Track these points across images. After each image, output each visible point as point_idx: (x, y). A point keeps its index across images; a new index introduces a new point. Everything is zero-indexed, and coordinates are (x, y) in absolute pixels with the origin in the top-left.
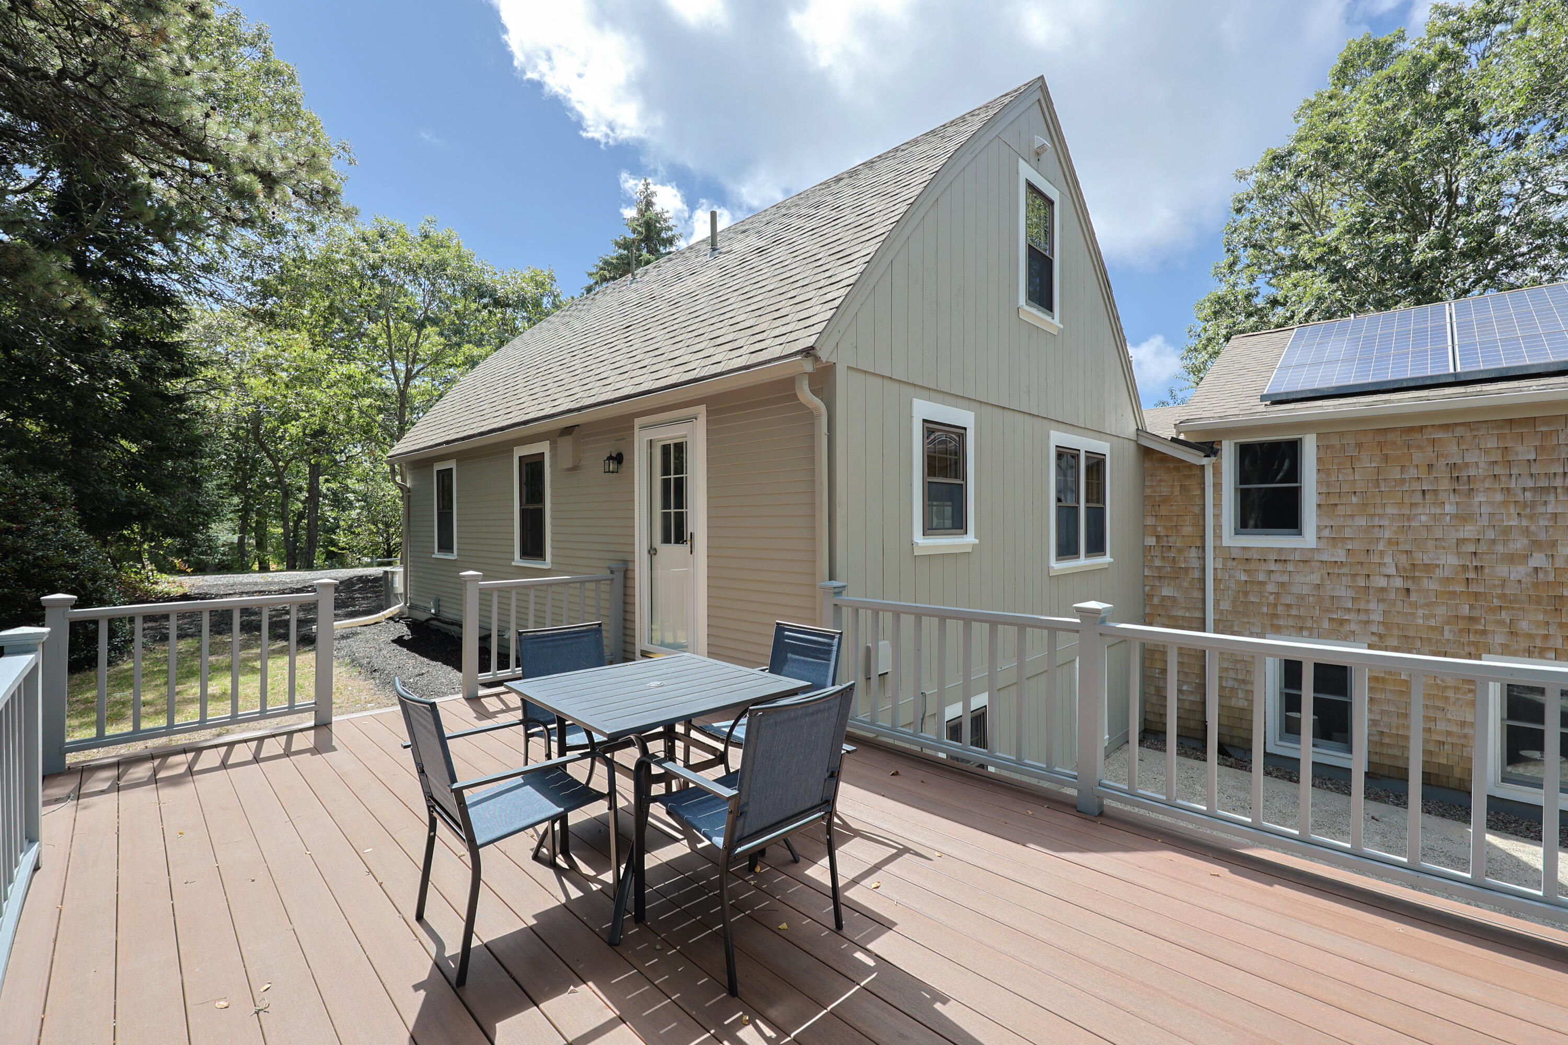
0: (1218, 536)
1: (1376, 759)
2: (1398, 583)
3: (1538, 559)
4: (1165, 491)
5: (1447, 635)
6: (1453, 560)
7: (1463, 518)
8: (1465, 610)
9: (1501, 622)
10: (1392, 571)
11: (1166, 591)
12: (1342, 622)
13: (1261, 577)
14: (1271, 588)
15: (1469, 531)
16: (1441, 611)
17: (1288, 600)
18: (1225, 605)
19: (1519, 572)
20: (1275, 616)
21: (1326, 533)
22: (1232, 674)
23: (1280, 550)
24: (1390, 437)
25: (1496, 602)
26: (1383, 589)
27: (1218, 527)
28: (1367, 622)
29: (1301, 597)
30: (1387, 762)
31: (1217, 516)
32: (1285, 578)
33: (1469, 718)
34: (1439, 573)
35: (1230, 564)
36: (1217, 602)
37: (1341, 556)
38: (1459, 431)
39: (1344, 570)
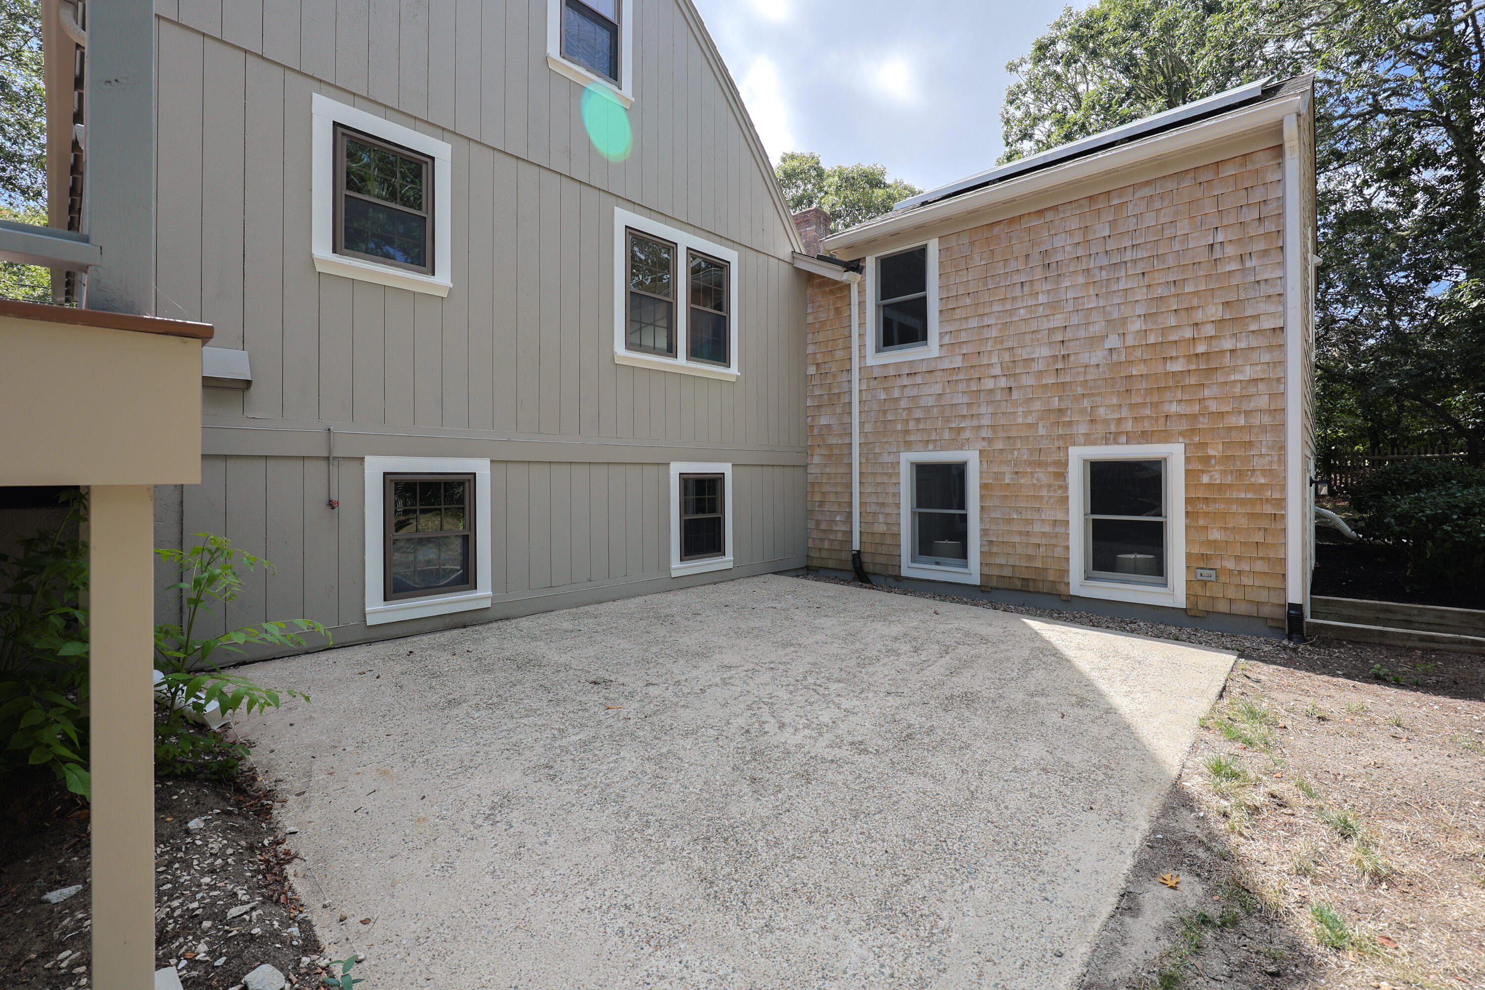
0: (862, 357)
1: (987, 571)
2: (1003, 383)
3: (1113, 341)
4: (823, 316)
5: (1042, 431)
6: (1045, 352)
7: (1054, 306)
8: (1055, 403)
9: (1083, 411)
10: (997, 371)
11: (824, 421)
12: (959, 430)
13: (896, 394)
14: (904, 404)
15: (1058, 321)
16: (1037, 406)
17: (918, 414)
18: (868, 428)
19: (1098, 356)
20: (906, 432)
21: (947, 340)
22: (873, 499)
23: (911, 362)
24: (996, 230)
25: (1080, 390)
26: (991, 391)
27: (862, 346)
28: (979, 428)
29: (928, 409)
30: (1007, 572)
31: (862, 336)
32: (915, 392)
33: (1060, 516)
34: (1035, 367)
35: (874, 383)
36: (862, 424)
37: (958, 362)
38: (1049, 216)
39: (961, 376)
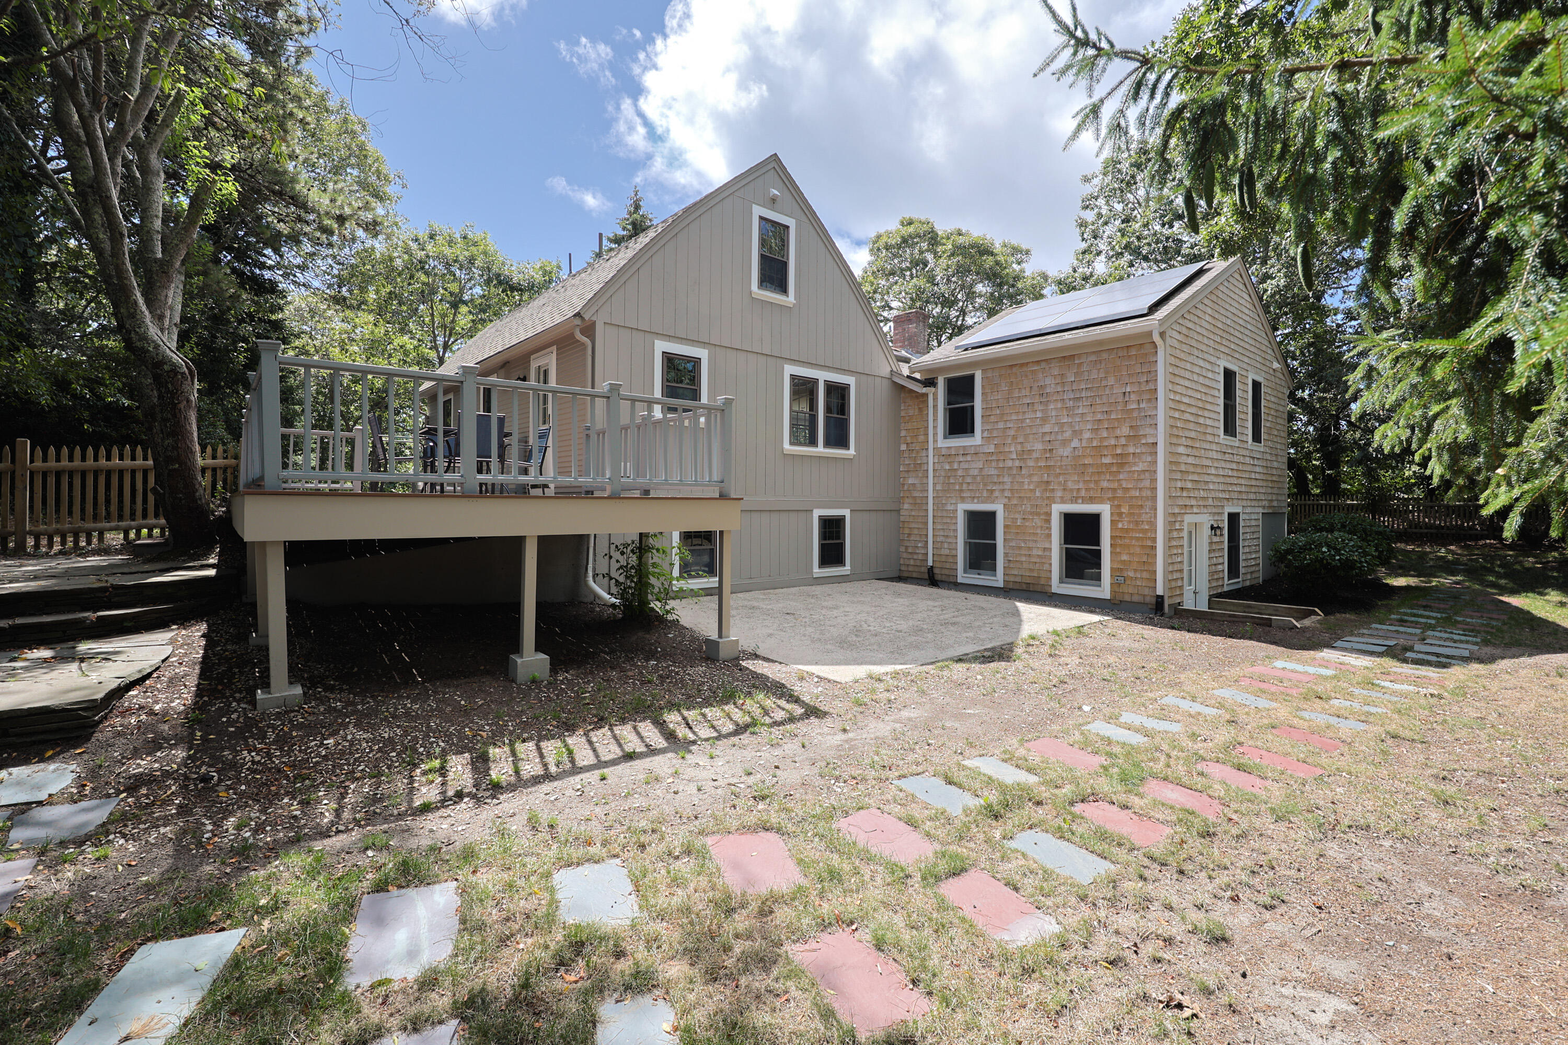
0: (935, 441)
1: (1007, 578)
2: (1017, 463)
3: (1076, 443)
4: (911, 412)
5: (1038, 494)
6: (1039, 446)
7: (1045, 420)
8: (1045, 478)
9: (1060, 483)
10: (1014, 456)
11: (911, 481)
12: (992, 491)
13: (956, 466)
14: (960, 473)
15: (1047, 428)
16: (1035, 479)
17: (969, 480)
18: (939, 487)
19: (1067, 452)
20: (961, 491)
21: (986, 434)
22: (942, 533)
23: (964, 447)
24: (1014, 370)
25: (1058, 471)
26: (1010, 468)
27: (935, 434)
28: (1003, 490)
29: (974, 477)
30: (1018, 579)
31: (935, 427)
32: (966, 466)
33: (1047, 546)
34: (1035, 455)
35: (942, 459)
36: (935, 484)
37: (991, 449)
38: (1043, 365)
39: (994, 458)
